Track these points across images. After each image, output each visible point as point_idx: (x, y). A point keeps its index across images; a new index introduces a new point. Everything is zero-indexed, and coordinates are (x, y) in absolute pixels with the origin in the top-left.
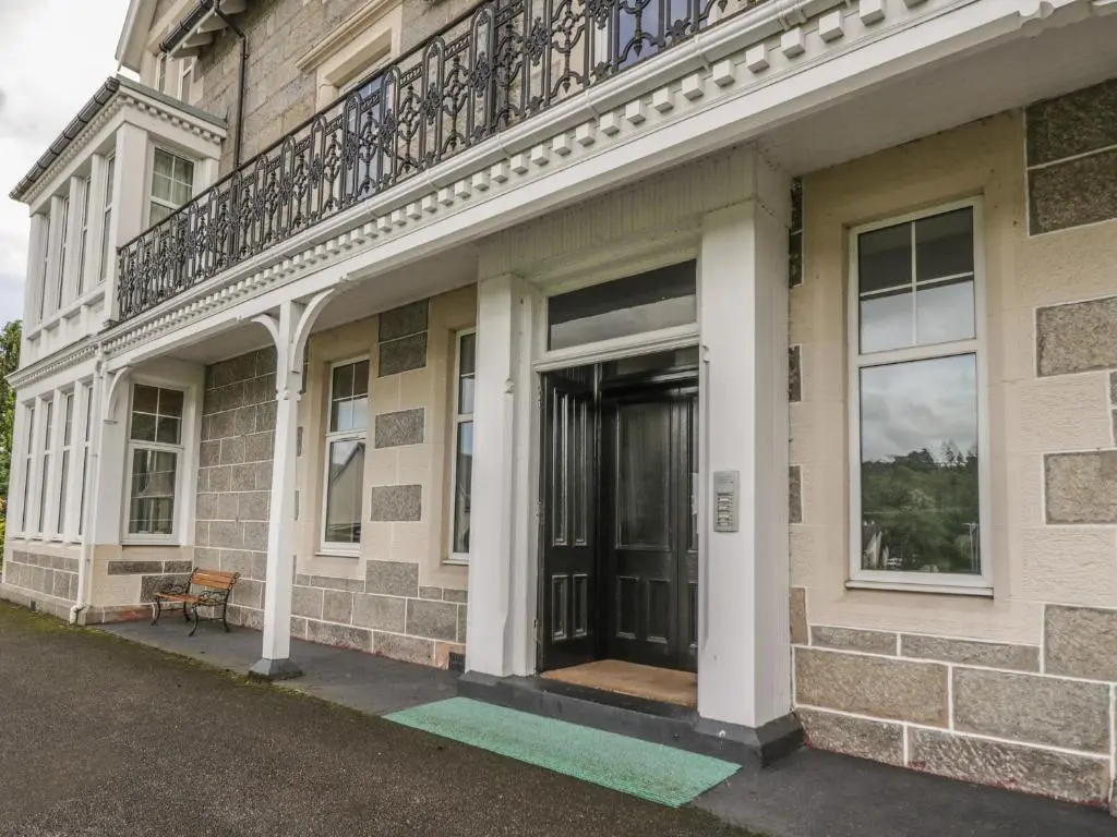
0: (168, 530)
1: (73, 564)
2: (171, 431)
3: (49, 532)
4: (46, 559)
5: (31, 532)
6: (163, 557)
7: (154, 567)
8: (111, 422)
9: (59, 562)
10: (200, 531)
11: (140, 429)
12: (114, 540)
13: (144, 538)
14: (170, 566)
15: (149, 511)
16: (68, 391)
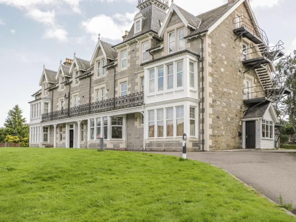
0: (47, 141)
1: (39, 145)
2: (47, 131)
3: (35, 142)
4: (35, 145)
5: (33, 142)
6: (47, 144)
7: (46, 145)
8: (42, 131)
9: (37, 145)
10: (50, 141)
11: (44, 131)
12: (42, 142)
13: (45, 142)
14: (47, 145)
15: (45, 139)
16: (37, 128)
